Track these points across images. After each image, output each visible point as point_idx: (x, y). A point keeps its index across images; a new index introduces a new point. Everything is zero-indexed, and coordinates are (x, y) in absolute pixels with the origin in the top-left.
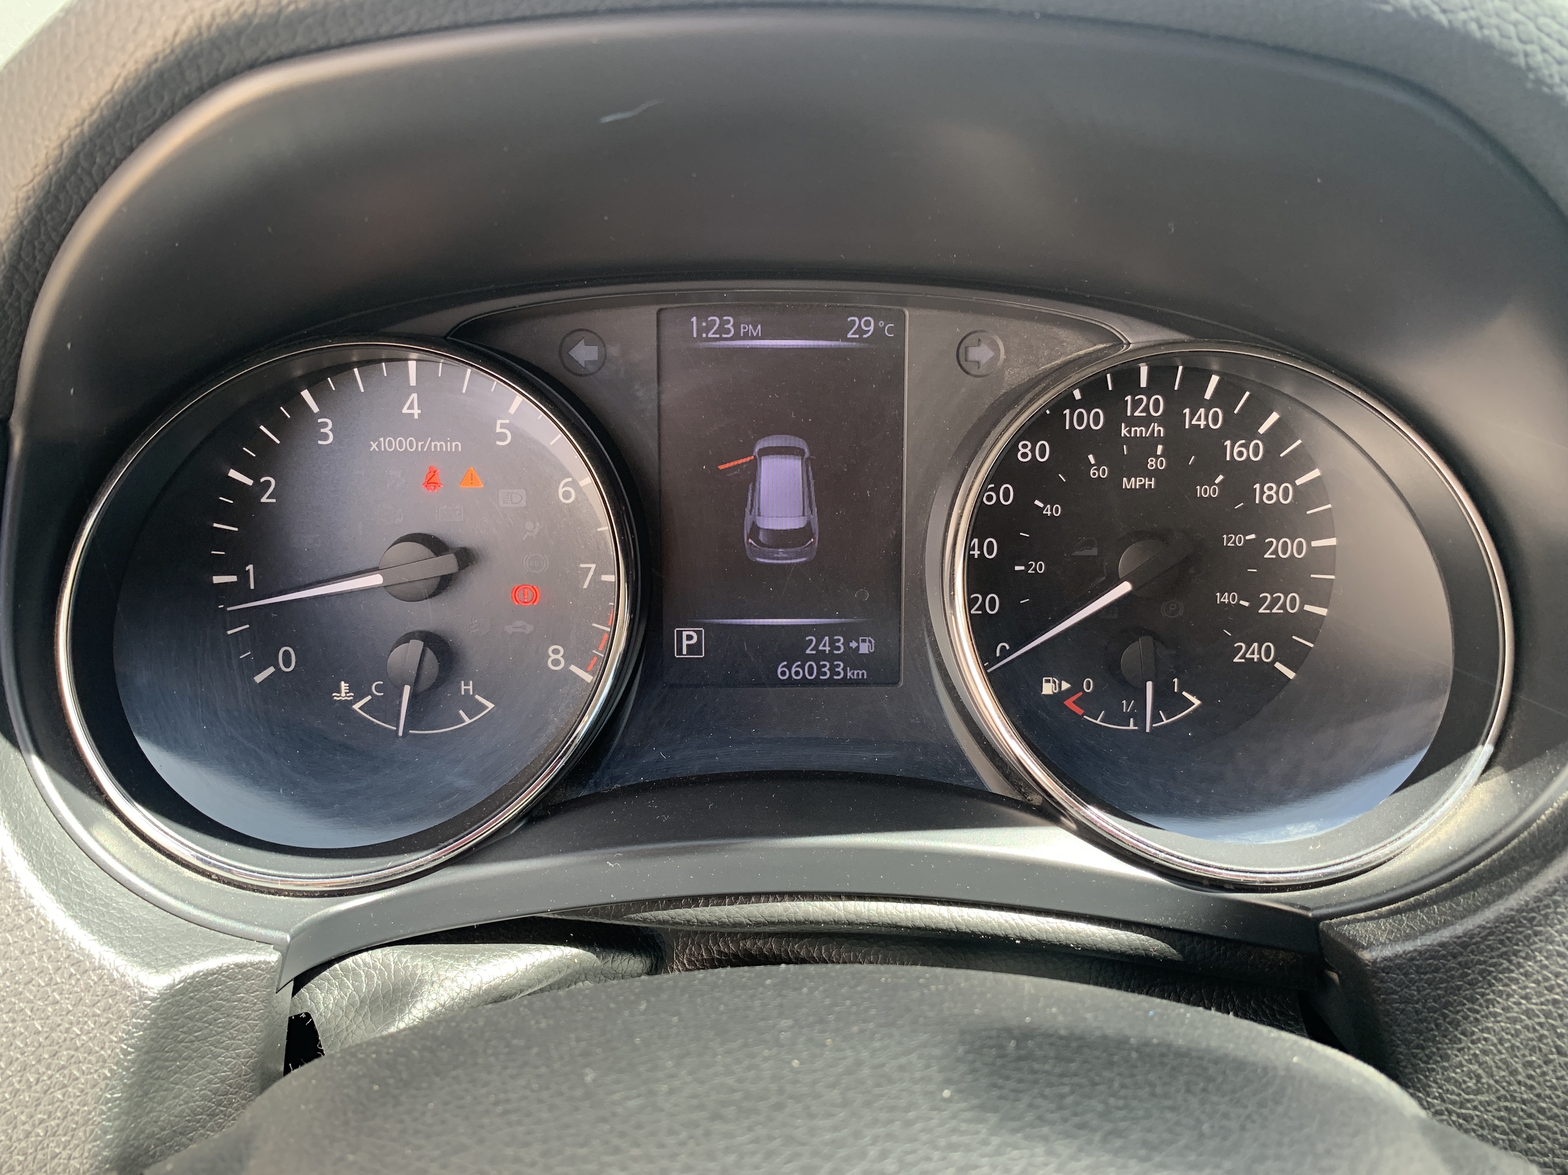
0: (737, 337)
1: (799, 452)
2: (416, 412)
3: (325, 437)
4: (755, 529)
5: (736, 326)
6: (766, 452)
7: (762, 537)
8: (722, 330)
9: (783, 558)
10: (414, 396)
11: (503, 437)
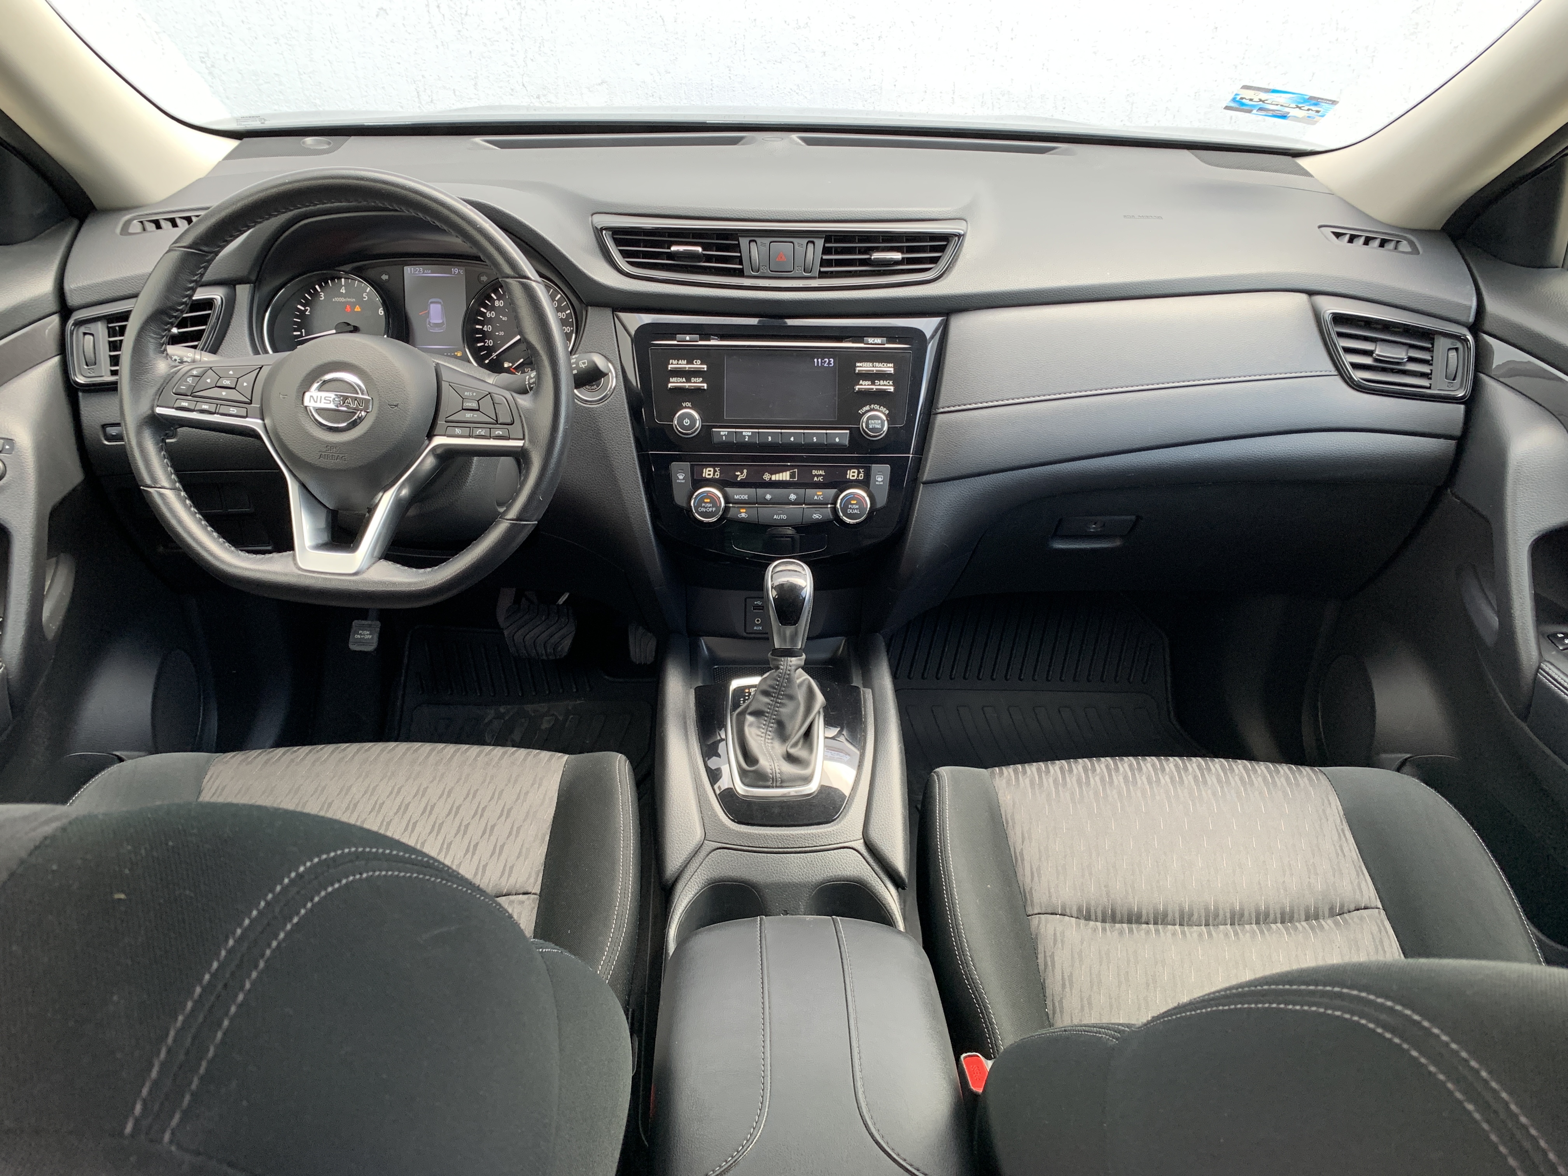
0: (423, 273)
1: (441, 303)
2: (344, 291)
3: (322, 297)
4: (429, 322)
5: (424, 271)
6: (432, 303)
7: (431, 325)
8: (420, 271)
9: (437, 330)
10: (343, 287)
11: (365, 298)
